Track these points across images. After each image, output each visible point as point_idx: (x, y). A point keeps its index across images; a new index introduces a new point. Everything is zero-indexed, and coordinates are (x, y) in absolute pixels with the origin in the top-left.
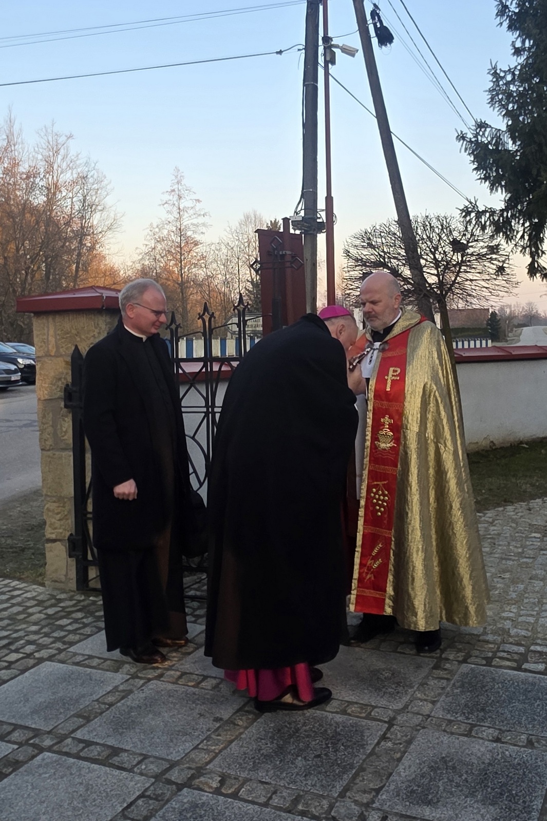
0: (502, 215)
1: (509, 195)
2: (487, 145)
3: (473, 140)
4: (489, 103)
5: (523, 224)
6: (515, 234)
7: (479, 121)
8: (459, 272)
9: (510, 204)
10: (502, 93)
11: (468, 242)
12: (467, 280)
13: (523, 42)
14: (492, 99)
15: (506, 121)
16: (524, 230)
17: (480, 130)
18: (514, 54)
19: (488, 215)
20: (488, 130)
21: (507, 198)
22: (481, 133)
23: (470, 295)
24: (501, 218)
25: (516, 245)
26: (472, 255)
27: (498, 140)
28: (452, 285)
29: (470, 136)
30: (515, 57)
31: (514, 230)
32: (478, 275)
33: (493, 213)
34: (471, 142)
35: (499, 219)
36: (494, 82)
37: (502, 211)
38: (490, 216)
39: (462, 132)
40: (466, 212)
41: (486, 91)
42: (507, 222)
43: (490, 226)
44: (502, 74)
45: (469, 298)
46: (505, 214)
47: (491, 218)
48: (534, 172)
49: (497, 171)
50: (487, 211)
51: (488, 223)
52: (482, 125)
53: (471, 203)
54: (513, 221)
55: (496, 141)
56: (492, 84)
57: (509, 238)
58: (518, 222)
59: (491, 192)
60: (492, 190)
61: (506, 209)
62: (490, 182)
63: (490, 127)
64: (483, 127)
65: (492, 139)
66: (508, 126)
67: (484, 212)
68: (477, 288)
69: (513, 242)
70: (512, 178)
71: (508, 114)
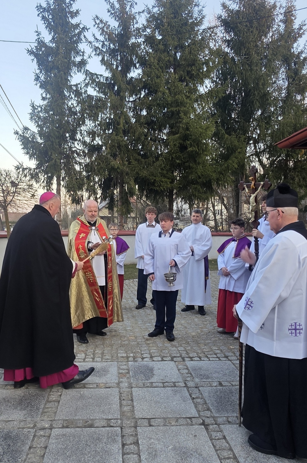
0: (34, 171)
1: (38, 162)
2: (28, 138)
3: (22, 135)
4: (30, 119)
5: (44, 176)
6: (40, 180)
7: (25, 126)
8: (14, 196)
9: (39, 166)
10: (36, 116)
11: (19, 183)
12: (18, 200)
13: (46, 95)
14: (31, 118)
15: (37, 128)
16: (44, 179)
17: (26, 131)
18: (42, 99)
19: (28, 170)
20: (29, 131)
21: (37, 164)
22: (26, 132)
23: (19, 207)
24: (34, 172)
25: (40, 185)
26: (20, 188)
27: (34, 137)
28: (10, 202)
29: (20, 133)
30: (43, 101)
31: (40, 178)
32: (23, 198)
33: (30, 169)
34: (21, 135)
35: (33, 173)
36: (32, 110)
37: (34, 169)
38: (29, 171)
39: (17, 131)
40: (18, 168)
41: (29, 114)
42: (37, 174)
43: (29, 175)
44: (36, 107)
45: (18, 208)
46: (36, 170)
47: (29, 172)
48: (50, 153)
49: (33, 151)
50: (28, 169)
51: (28, 174)
52: (26, 129)
53: (20, 164)
54: (39, 174)
55: (33, 137)
56: (32, 111)
57: (37, 182)
58: (42, 175)
59: (30, 160)
60: (30, 159)
61: (37, 168)
62: (29, 155)
63: (30, 130)
64: (27, 130)
65: (31, 135)
66: (38, 131)
67: (26, 169)
68: (22, 204)
69: (39, 184)
70: (39, 155)
71: (38, 126)
